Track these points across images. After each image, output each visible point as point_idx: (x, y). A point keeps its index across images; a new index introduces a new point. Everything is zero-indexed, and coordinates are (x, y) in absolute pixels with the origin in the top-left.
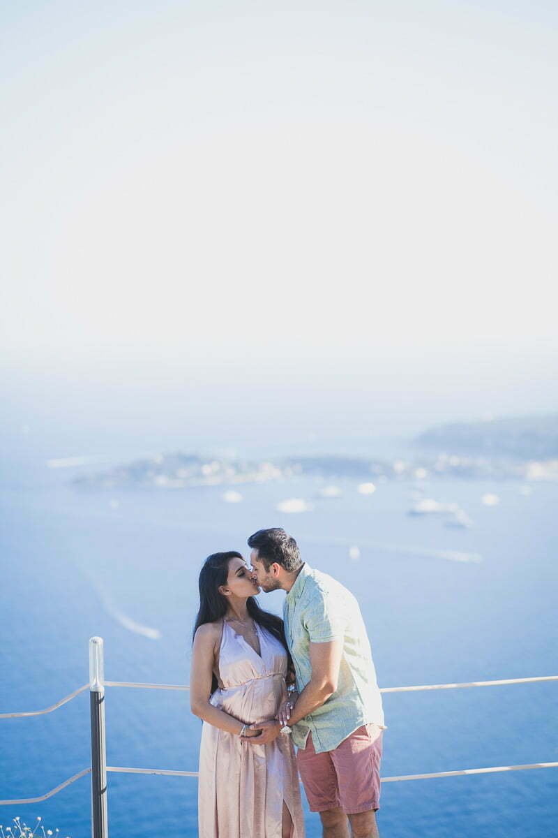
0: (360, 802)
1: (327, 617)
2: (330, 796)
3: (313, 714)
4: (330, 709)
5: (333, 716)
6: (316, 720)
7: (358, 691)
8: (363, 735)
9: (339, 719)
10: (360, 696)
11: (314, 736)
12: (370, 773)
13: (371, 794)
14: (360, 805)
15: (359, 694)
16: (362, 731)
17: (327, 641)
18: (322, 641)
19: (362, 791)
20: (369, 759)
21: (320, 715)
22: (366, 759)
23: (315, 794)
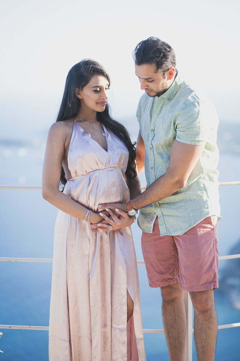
0: (202, 282)
1: (199, 123)
2: (170, 274)
3: (160, 202)
4: (178, 200)
5: (181, 207)
6: (163, 207)
7: (205, 187)
8: (207, 224)
9: (186, 210)
10: (206, 192)
11: (160, 221)
12: (212, 257)
13: (213, 276)
14: (202, 285)
15: (206, 190)
16: (208, 221)
17: (193, 143)
18: (189, 143)
19: (206, 273)
20: (212, 245)
21: (168, 204)
22: (210, 245)
23: (158, 272)
